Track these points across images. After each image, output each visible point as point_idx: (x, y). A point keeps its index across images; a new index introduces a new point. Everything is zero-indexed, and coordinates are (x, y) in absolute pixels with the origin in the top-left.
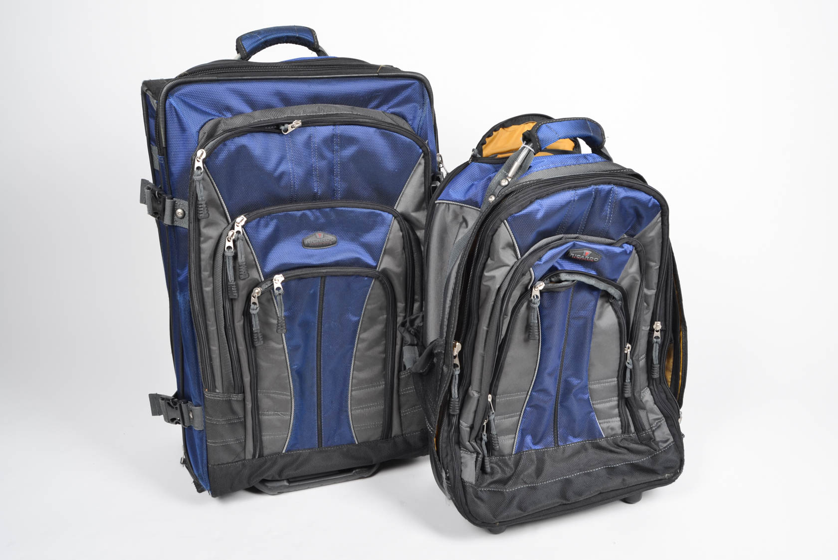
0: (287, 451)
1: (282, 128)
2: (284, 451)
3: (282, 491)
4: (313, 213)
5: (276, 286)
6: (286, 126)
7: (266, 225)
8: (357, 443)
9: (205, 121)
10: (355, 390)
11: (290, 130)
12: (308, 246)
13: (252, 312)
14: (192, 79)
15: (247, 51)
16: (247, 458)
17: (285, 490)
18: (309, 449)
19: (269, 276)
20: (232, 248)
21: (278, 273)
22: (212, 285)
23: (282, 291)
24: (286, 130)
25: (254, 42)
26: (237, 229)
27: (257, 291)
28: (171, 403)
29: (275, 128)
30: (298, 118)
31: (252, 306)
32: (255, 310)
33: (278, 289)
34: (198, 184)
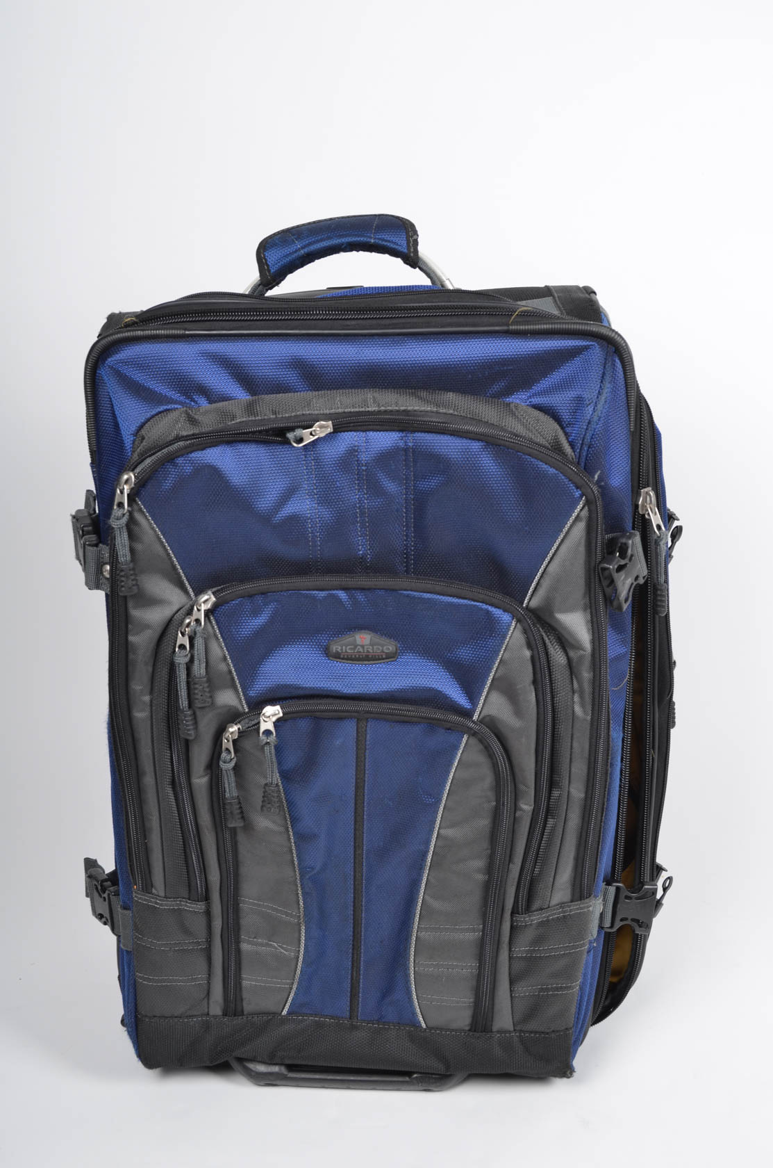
0: (289, 1013)
1: (290, 436)
2: (285, 1012)
3: (274, 1083)
4: (351, 597)
5: (263, 727)
6: (299, 432)
7: (256, 613)
8: (424, 1026)
9: (149, 415)
10: (426, 929)
11: (309, 440)
12: (337, 656)
13: (223, 766)
14: (140, 333)
15: (272, 271)
16: (211, 1013)
17: (278, 1082)
18: (332, 1017)
19: (257, 706)
20: (186, 649)
21: (272, 701)
22: (148, 709)
23: (273, 737)
24: (300, 440)
25: (287, 256)
26: (195, 614)
27: (231, 730)
28: (99, 888)
29: (277, 435)
30: (326, 417)
31: (224, 755)
32: (228, 762)
33: (268, 732)
34: (117, 533)
